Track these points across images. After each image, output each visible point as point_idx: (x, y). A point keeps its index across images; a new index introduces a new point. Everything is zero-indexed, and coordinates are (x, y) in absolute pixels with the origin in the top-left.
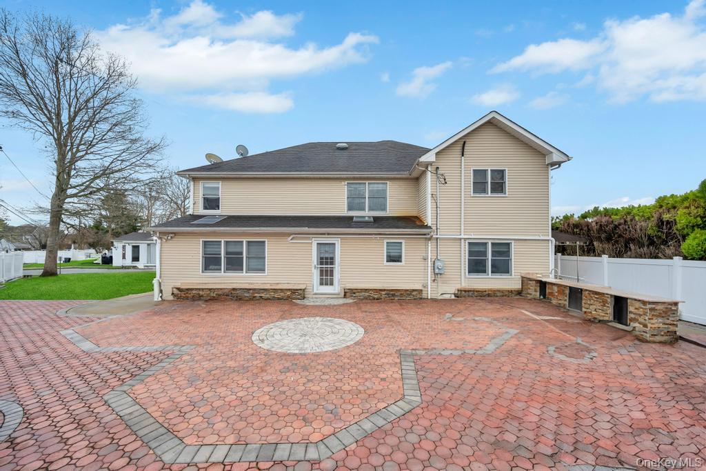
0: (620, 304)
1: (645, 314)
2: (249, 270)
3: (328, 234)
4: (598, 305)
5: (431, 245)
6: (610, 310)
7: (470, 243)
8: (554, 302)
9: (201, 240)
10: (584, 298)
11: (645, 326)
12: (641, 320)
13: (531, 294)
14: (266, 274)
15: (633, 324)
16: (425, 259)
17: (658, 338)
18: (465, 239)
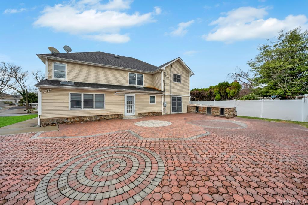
0: (222, 110)
1: (228, 112)
2: (96, 107)
3: (131, 92)
4: (216, 111)
5: (163, 97)
6: (220, 112)
7: (173, 97)
8: (201, 112)
9: (69, 93)
10: (212, 110)
11: (229, 114)
12: (228, 113)
13: (191, 111)
14: (105, 109)
15: (226, 115)
16: (161, 102)
17: (231, 117)
18: (172, 96)
